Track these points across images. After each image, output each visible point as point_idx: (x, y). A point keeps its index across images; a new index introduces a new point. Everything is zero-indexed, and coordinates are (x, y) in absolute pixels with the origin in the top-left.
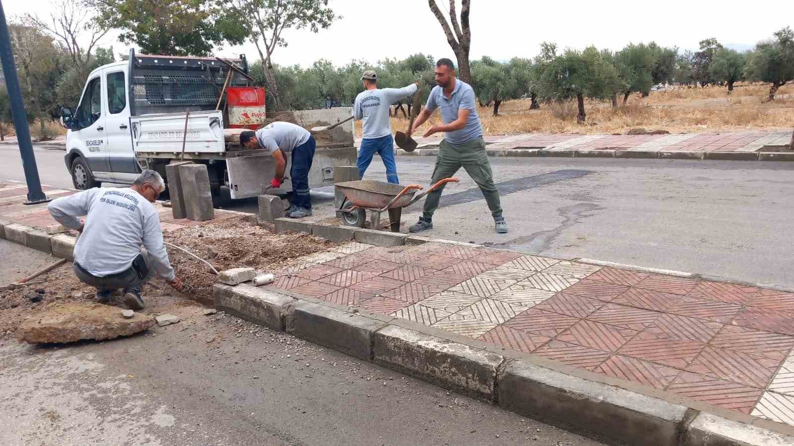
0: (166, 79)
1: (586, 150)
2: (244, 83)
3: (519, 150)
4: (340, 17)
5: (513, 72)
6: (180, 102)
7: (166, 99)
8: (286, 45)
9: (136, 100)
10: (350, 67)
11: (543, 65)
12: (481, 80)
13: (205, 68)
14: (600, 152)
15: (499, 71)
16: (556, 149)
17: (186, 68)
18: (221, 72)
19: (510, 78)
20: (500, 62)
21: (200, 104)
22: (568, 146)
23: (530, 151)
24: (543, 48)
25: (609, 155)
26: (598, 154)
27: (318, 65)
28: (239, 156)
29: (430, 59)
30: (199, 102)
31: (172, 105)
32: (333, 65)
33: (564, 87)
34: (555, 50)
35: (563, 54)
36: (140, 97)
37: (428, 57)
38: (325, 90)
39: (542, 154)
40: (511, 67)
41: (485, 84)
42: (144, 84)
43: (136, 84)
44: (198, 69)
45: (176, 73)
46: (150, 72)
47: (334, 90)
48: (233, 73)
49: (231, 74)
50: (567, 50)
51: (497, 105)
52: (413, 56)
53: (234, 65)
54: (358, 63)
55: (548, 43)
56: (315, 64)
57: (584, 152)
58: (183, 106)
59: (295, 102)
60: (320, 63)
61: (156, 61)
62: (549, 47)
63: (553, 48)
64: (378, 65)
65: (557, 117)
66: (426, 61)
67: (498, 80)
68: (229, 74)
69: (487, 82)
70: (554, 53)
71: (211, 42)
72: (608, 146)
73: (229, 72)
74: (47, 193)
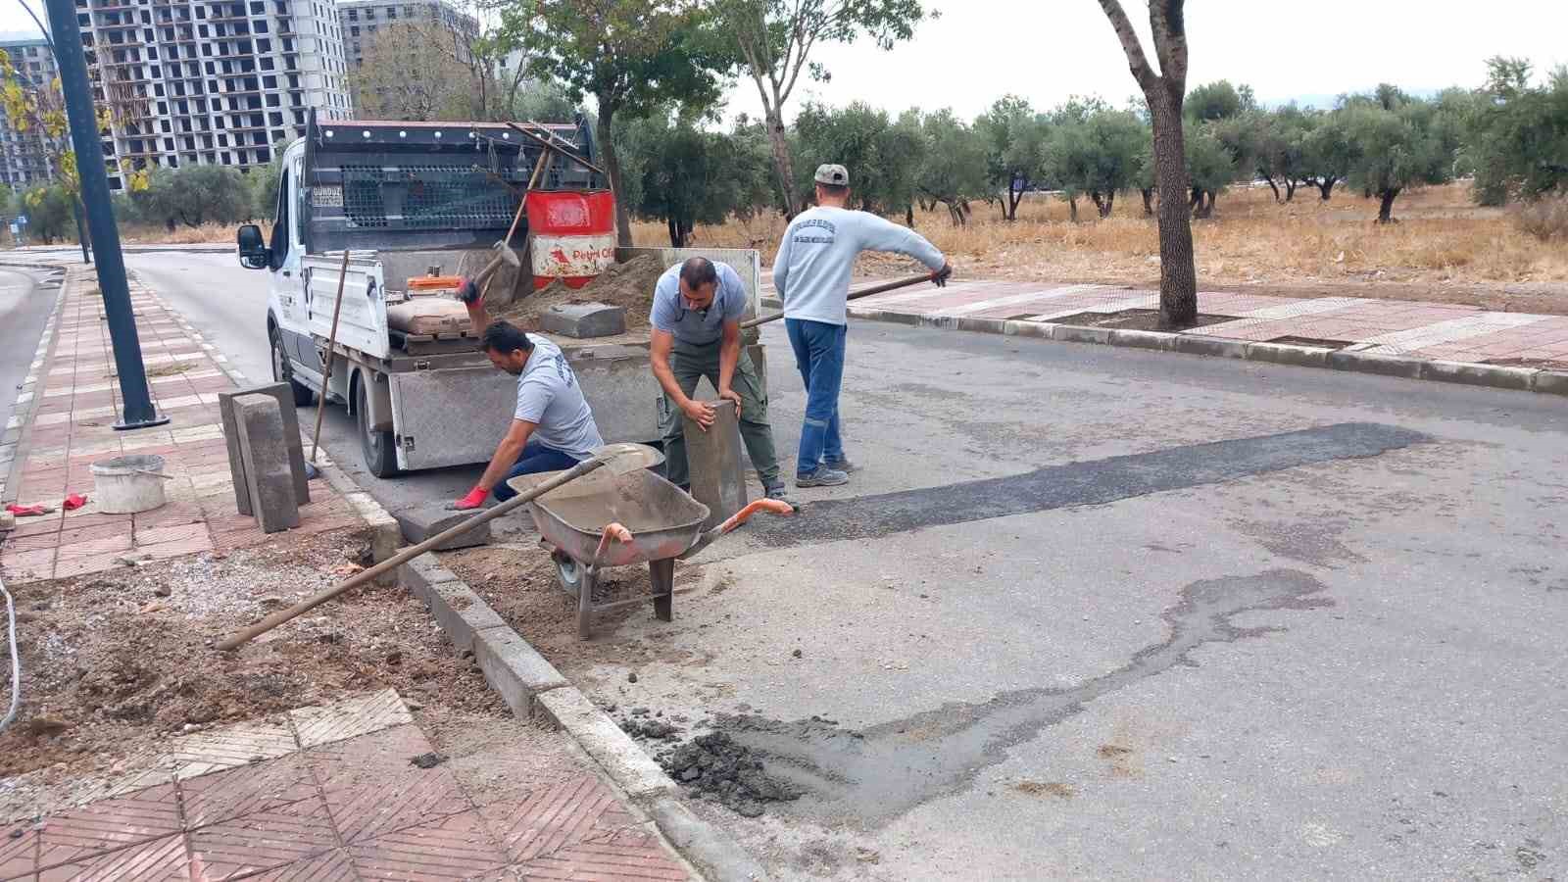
0: (391, 172)
1: (1451, 363)
2: (582, 180)
3: (1282, 347)
4: (935, 14)
5: (1435, 123)
6: (430, 222)
7: (388, 217)
8: (828, 77)
9: (315, 219)
10: (1064, 110)
11: (1488, 112)
12: (1353, 141)
13: (485, 148)
14: (1491, 371)
15: (1397, 119)
16: (1373, 354)
17: (439, 148)
18: (522, 156)
19: (1426, 137)
20: (1421, 97)
21: (472, 226)
22: (1413, 345)
23: (1309, 350)
24: (1494, 69)
25: (1516, 384)
26: (1484, 376)
27: (1001, 107)
28: (421, 368)
29: (1243, 92)
30: (469, 222)
31: (403, 228)
32: (1031, 106)
33: (1544, 163)
34: (1525, 74)
35: (1546, 84)
36: (329, 212)
37: (1240, 89)
38: (1006, 158)
39: (1338, 362)
40: (1431, 111)
41: (1361, 150)
42: (338, 184)
43: (317, 185)
44: (468, 149)
45: (416, 158)
46: (355, 159)
47: (1024, 159)
48: (550, 157)
49: (546, 159)
50: (1557, 72)
51: (1388, 196)
52: (1206, 86)
53: (555, 141)
54: (1081, 102)
55: (1506, 57)
56: (996, 107)
57: (1445, 369)
58: (429, 231)
59: (936, 186)
60: (1005, 102)
61: (367, 134)
62: (1508, 68)
63: (1520, 70)
64: (1129, 105)
65: (1527, 230)
66: (1236, 98)
67: (1395, 139)
68: (541, 159)
69: (1365, 144)
70: (1521, 80)
71: (711, 71)
72: (1525, 356)
73: (543, 155)
74: (162, 405)
